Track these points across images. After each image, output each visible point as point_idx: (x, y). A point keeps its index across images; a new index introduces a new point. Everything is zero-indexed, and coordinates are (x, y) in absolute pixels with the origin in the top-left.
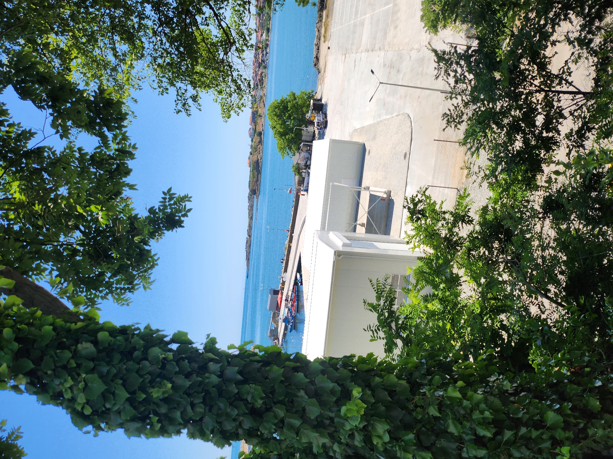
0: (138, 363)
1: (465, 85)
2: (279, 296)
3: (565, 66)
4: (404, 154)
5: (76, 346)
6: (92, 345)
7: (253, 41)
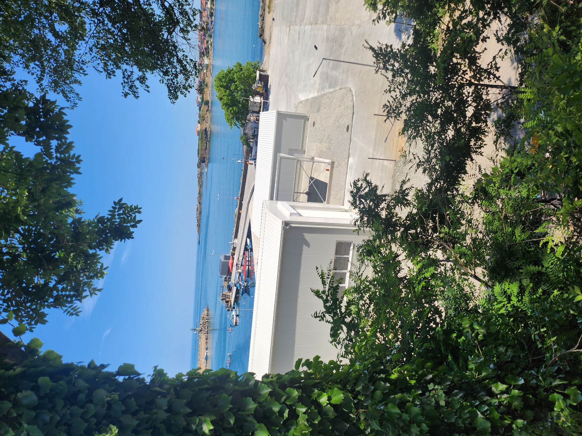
0: (83, 407)
1: (402, 79)
2: (230, 261)
3: (493, 61)
4: (346, 127)
5: (16, 395)
6: (33, 393)
7: (197, 22)
